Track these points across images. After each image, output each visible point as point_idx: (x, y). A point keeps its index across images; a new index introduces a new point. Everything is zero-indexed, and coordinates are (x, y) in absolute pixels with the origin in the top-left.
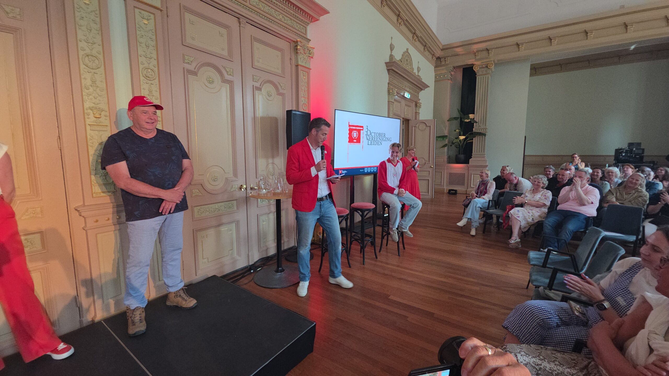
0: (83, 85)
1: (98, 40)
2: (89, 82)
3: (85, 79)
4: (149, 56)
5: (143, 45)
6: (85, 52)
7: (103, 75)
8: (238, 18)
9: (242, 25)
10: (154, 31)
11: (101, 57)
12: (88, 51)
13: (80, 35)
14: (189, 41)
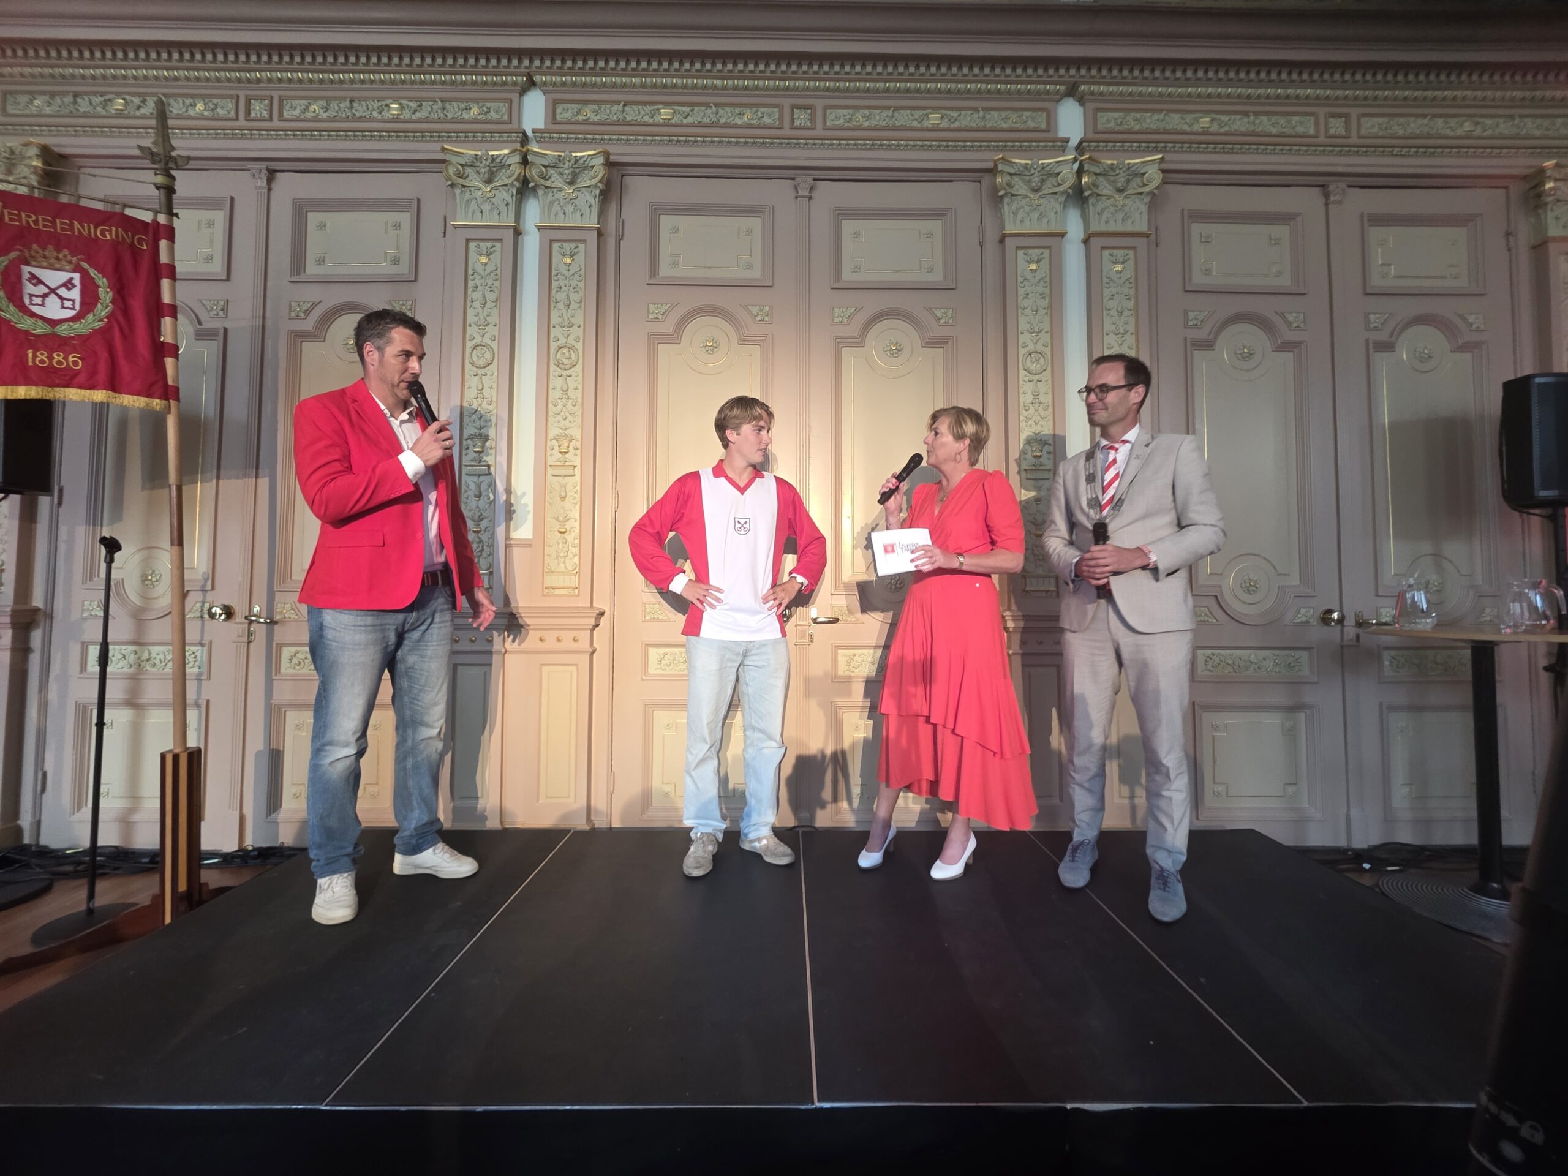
0: (1021, 404)
1: (1046, 326)
2: (1029, 398)
3: (1025, 393)
4: (1122, 331)
5: (1113, 312)
6: (1027, 349)
7: (1050, 382)
8: (1322, 186)
9: (1332, 199)
10: (1132, 280)
11: (1048, 351)
12: (1031, 347)
13: (1023, 325)
14: (1198, 279)
